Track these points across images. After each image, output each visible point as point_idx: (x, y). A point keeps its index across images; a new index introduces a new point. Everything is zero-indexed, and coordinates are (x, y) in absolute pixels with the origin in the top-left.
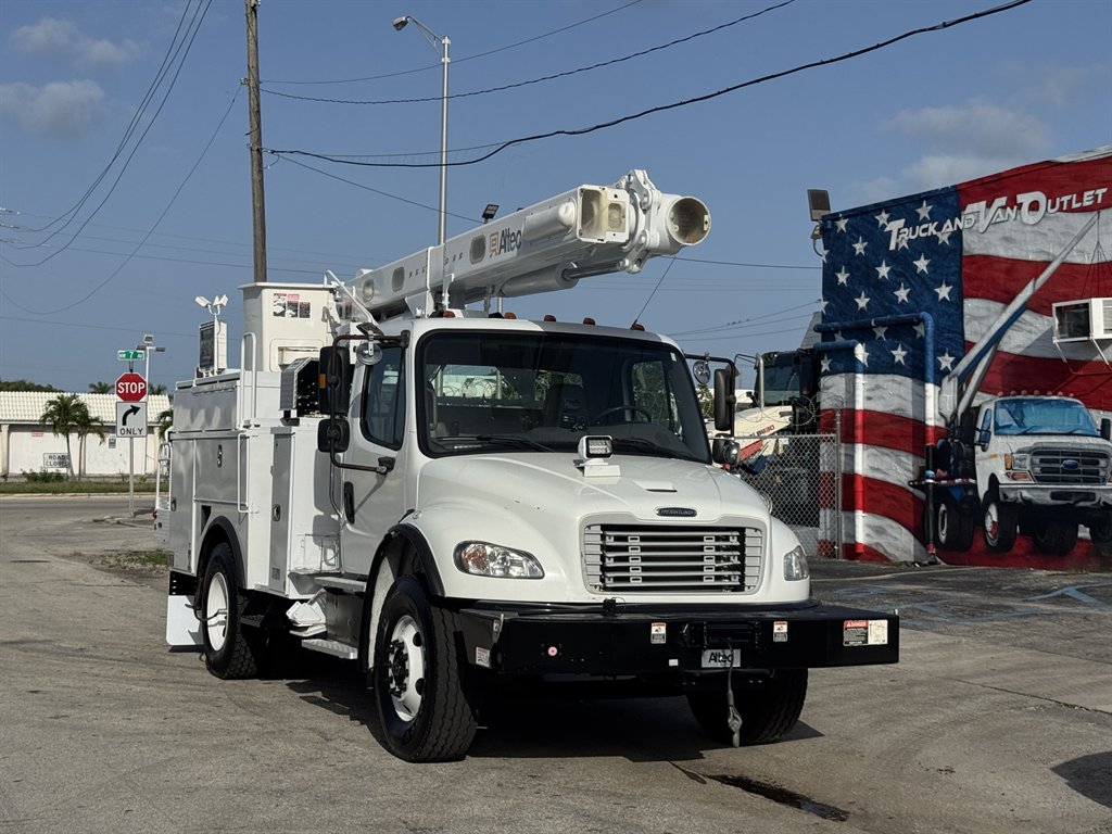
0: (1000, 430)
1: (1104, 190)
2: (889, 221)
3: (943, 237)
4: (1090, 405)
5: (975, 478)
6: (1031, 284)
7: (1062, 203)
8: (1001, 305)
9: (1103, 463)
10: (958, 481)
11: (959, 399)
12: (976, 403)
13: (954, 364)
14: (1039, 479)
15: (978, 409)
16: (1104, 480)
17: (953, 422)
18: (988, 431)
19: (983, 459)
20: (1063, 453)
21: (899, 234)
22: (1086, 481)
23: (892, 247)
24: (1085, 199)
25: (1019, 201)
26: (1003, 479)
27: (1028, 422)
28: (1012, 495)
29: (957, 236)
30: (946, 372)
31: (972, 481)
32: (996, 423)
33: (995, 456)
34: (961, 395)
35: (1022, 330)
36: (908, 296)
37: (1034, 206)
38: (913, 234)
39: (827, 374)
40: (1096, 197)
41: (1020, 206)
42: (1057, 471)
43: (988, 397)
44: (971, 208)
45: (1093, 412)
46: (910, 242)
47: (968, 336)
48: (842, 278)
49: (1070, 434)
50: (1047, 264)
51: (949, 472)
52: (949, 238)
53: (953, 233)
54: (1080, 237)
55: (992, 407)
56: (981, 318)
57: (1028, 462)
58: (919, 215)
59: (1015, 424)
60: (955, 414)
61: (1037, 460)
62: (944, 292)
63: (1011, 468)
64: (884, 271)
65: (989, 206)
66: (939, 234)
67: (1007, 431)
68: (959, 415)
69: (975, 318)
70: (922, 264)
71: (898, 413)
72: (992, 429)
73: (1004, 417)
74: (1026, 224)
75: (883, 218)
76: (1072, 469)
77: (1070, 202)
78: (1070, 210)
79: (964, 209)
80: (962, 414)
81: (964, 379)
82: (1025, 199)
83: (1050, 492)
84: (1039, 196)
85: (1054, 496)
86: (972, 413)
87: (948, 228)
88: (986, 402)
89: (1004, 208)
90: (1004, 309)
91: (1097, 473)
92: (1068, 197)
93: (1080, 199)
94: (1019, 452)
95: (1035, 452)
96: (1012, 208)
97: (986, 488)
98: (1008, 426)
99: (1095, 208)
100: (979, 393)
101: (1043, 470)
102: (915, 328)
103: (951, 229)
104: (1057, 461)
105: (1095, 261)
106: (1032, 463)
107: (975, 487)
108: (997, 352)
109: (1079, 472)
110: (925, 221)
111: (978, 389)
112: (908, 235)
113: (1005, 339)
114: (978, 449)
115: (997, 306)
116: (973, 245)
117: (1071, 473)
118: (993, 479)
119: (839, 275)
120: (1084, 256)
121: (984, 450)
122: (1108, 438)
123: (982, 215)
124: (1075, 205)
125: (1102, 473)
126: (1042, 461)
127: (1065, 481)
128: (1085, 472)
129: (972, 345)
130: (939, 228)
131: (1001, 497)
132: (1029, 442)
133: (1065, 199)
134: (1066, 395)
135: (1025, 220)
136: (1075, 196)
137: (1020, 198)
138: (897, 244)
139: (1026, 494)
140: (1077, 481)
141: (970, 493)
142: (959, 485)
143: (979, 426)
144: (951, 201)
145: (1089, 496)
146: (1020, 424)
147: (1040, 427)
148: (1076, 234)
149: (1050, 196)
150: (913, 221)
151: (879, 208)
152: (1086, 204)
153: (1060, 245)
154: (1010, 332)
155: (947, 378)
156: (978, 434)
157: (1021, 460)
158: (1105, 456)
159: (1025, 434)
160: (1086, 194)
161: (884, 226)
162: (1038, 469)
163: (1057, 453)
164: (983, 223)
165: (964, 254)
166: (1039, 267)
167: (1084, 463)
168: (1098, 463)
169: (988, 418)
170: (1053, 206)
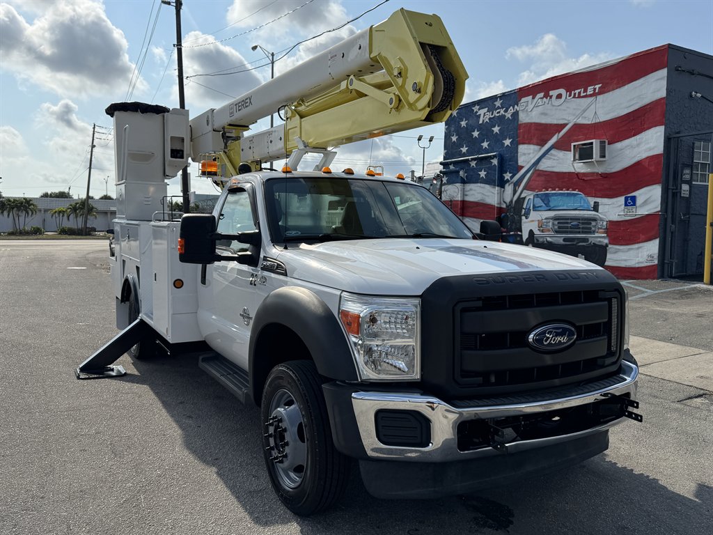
0: (535, 208)
1: (600, 85)
2: (479, 110)
3: (508, 115)
4: (588, 194)
5: (521, 231)
6: (556, 135)
7: (575, 94)
8: (539, 147)
9: (593, 223)
10: (511, 233)
11: (514, 194)
12: (523, 196)
13: (512, 177)
14: (557, 232)
15: (524, 198)
16: (594, 232)
17: (510, 205)
18: (529, 209)
19: (525, 223)
20: (571, 219)
21: (484, 115)
22: (583, 233)
23: (481, 122)
24: (589, 91)
25: (550, 94)
26: (536, 232)
27: (552, 204)
28: (541, 240)
29: (516, 114)
30: (508, 181)
31: (519, 233)
32: (533, 205)
33: (533, 221)
34: (515, 192)
35: (550, 159)
36: (488, 145)
37: (559, 96)
38: (492, 114)
39: (445, 184)
40: (595, 89)
41: (551, 97)
42: (567, 228)
43: (530, 192)
44: (523, 100)
45: (590, 199)
46: (490, 119)
47: (520, 163)
48: (454, 139)
49: (576, 209)
50: (565, 125)
51: (507, 229)
52: (511, 116)
53: (514, 113)
54: (585, 111)
55: (532, 197)
56: (527, 154)
57: (551, 224)
58: (495, 105)
59: (544, 205)
60: (511, 201)
61: (556, 222)
62: (507, 142)
63: (541, 227)
64: (476, 134)
65: (533, 98)
66: (506, 114)
67: (539, 209)
68: (514, 201)
69: (524, 154)
70: (496, 129)
71: (481, 202)
72: (531, 208)
73: (539, 202)
74: (553, 106)
75: (476, 108)
76: (577, 227)
77: (579, 93)
78: (580, 97)
79: (520, 100)
80: (516, 201)
81: (517, 184)
82: (554, 93)
83: (562, 238)
84: (562, 91)
85: (564, 240)
86: (521, 201)
87: (511, 110)
88: (529, 195)
89: (541, 98)
90: (540, 149)
91: (591, 228)
92: (579, 90)
93: (585, 91)
94: (546, 219)
95: (555, 218)
96: (547, 98)
97: (527, 236)
98: (540, 206)
99: (594, 94)
100: (525, 191)
101: (559, 228)
102: (492, 161)
103: (512, 111)
104: (567, 223)
105: (594, 122)
106: (553, 224)
107: (521, 236)
108: (536, 170)
109: (579, 228)
110: (499, 108)
111: (524, 189)
112: (489, 115)
113: (540, 163)
114: (523, 218)
115: (537, 147)
116: (524, 118)
117: (575, 229)
118: (531, 232)
119: (452, 138)
120: (587, 119)
121: (526, 218)
122: (597, 212)
123: (530, 102)
124: (582, 94)
125: (593, 229)
126: (559, 223)
127: (571, 233)
128: (583, 228)
129: (522, 167)
130: (506, 111)
131: (535, 241)
132: (552, 214)
133: (577, 91)
134: (574, 190)
135: (553, 104)
136: (583, 90)
137: (551, 93)
138: (483, 121)
139: (549, 239)
140: (579, 233)
141: (518, 239)
142: (512, 235)
143: (525, 206)
144: (512, 98)
145: (585, 240)
146: (547, 205)
147: (559, 206)
148: (583, 109)
149: (569, 90)
150: (491, 109)
151: (474, 104)
152: (588, 93)
153: (574, 115)
154: (543, 160)
155: (508, 184)
156: (524, 210)
157: (547, 223)
158: (595, 220)
159: (550, 210)
160: (589, 88)
161: (477, 112)
162: (556, 227)
163: (568, 219)
164: (530, 106)
165: (520, 123)
166: (560, 127)
167: (583, 223)
168: (591, 223)
169: (529, 202)
170: (570, 96)
